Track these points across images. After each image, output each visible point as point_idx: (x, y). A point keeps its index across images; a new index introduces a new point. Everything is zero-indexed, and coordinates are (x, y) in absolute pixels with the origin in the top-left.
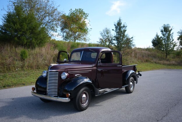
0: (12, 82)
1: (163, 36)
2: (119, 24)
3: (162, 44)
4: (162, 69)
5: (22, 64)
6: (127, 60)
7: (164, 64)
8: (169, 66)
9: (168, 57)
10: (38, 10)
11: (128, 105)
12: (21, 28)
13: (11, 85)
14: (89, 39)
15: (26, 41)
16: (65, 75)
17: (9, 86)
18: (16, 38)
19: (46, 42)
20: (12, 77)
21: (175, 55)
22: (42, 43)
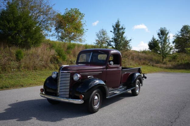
0: (9, 83)
1: (159, 39)
2: (117, 25)
3: (159, 47)
4: (159, 72)
5: (18, 64)
6: (124, 63)
7: (161, 67)
8: (165, 69)
9: (165, 60)
10: (32, 8)
11: (137, 107)
12: (16, 27)
13: (9, 86)
14: (84, 40)
15: (20, 40)
16: (77, 77)
17: (7, 88)
18: (10, 37)
19: (41, 42)
20: (9, 78)
21: (171, 59)
22: (38, 43)
